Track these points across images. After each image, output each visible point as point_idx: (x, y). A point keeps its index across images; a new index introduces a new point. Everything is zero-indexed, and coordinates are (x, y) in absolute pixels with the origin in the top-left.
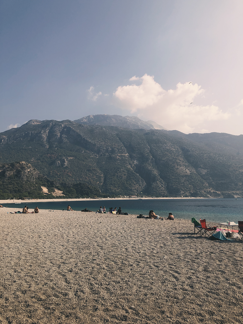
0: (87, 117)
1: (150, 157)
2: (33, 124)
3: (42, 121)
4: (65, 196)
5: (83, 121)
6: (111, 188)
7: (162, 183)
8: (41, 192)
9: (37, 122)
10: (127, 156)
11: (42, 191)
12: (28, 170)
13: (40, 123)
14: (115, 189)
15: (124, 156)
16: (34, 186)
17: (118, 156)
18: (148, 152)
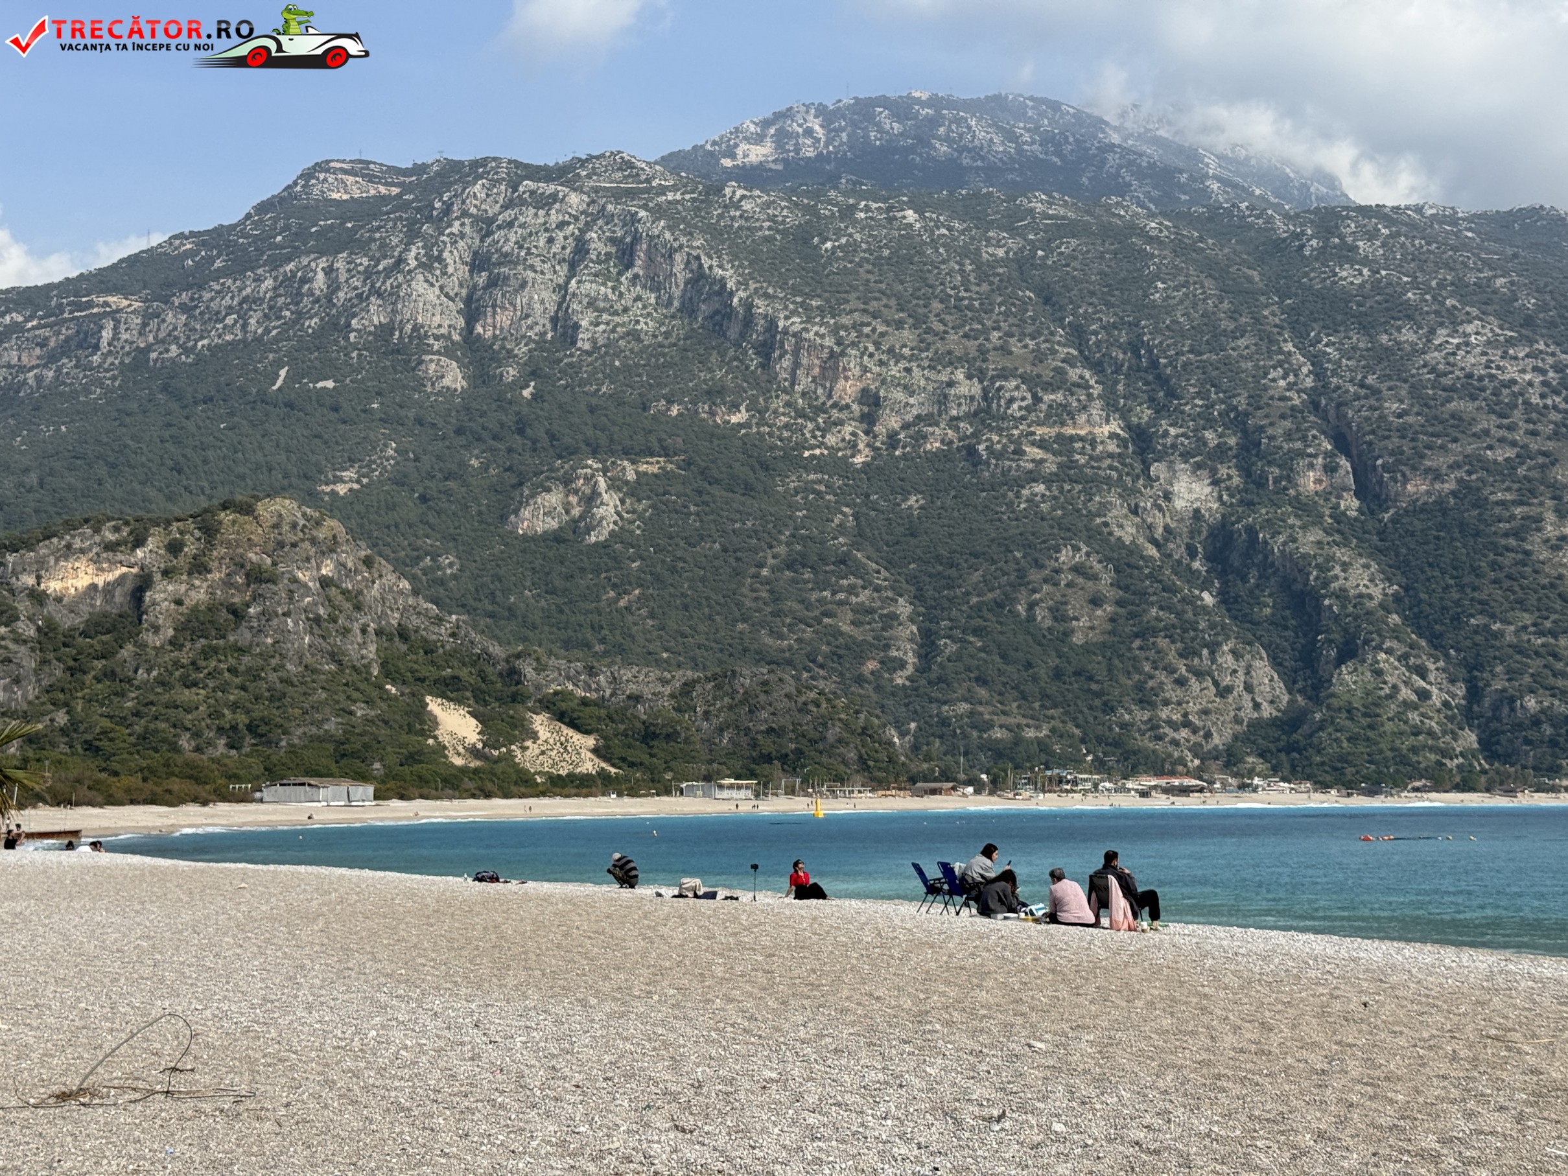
0: (766, 124)
1: (1310, 450)
2: (335, 196)
3: (405, 172)
4: (613, 770)
5: (733, 156)
6: (981, 709)
7: (1422, 673)
8: (431, 741)
9: (371, 178)
10: (1112, 447)
11: (435, 738)
12: (324, 572)
13: (392, 184)
14: (1010, 721)
15: (1081, 439)
16: (375, 694)
17: (1033, 444)
18: (1293, 408)
